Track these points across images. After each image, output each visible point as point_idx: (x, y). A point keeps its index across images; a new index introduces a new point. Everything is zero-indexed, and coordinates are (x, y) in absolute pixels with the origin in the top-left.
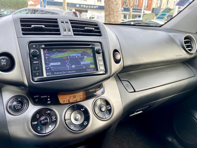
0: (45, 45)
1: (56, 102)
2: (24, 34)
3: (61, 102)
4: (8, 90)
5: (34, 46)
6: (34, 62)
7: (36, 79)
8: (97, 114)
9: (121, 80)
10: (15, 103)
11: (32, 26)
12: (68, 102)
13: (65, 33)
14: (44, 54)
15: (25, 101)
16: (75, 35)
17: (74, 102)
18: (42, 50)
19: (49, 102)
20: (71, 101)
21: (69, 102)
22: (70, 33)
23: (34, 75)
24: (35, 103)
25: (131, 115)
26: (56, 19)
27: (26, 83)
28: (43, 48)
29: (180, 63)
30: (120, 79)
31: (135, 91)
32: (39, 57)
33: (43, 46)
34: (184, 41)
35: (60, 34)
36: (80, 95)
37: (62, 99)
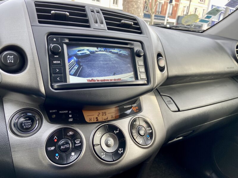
0: (70, 40)
1: (81, 121)
2: (40, 22)
3: (87, 119)
4: (12, 101)
5: (55, 39)
6: (55, 62)
7: (56, 85)
8: (135, 139)
9: (161, 95)
10: (22, 120)
11: (52, 12)
12: (95, 121)
13: (97, 25)
15: (37, 117)
16: (109, 29)
17: (104, 120)
18: (65, 46)
19: (71, 120)
20: (100, 119)
21: (97, 120)
22: (102, 25)
23: (53, 80)
24: (52, 121)
25: (170, 142)
26: (84, 7)
27: (43, 90)
28: (66, 43)
29: (228, 77)
30: (160, 94)
31: (179, 111)
32: (61, 54)
33: (67, 41)
34: (237, 51)
35: (89, 27)
37: (89, 116)
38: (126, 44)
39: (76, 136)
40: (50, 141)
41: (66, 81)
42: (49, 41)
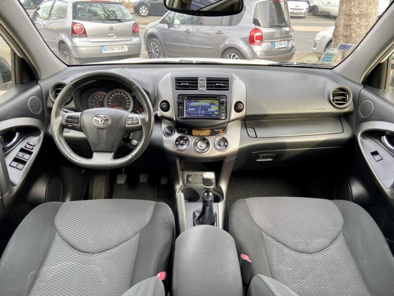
0: (187, 97)
1: (190, 134)
2: (176, 89)
3: (194, 134)
4: (165, 122)
5: (181, 97)
6: (180, 108)
7: (180, 117)
8: (215, 146)
9: (246, 127)
10: (168, 131)
11: (182, 84)
12: (198, 135)
13: (201, 89)
14: (186, 102)
15: (173, 130)
16: (207, 90)
17: (202, 135)
18: (185, 100)
19: (186, 133)
20: (200, 135)
22: (204, 89)
23: (179, 115)
24: (179, 132)
25: (258, 160)
26: (197, 78)
27: (175, 119)
28: (186, 99)
30: (246, 125)
31: (256, 137)
32: (183, 104)
33: (186, 98)
34: (333, 93)
35: (197, 90)
36: (207, 132)
37: (194, 132)
38: (216, 97)
39: (188, 140)
40: (177, 140)
41: (183, 116)
42: (179, 98)
